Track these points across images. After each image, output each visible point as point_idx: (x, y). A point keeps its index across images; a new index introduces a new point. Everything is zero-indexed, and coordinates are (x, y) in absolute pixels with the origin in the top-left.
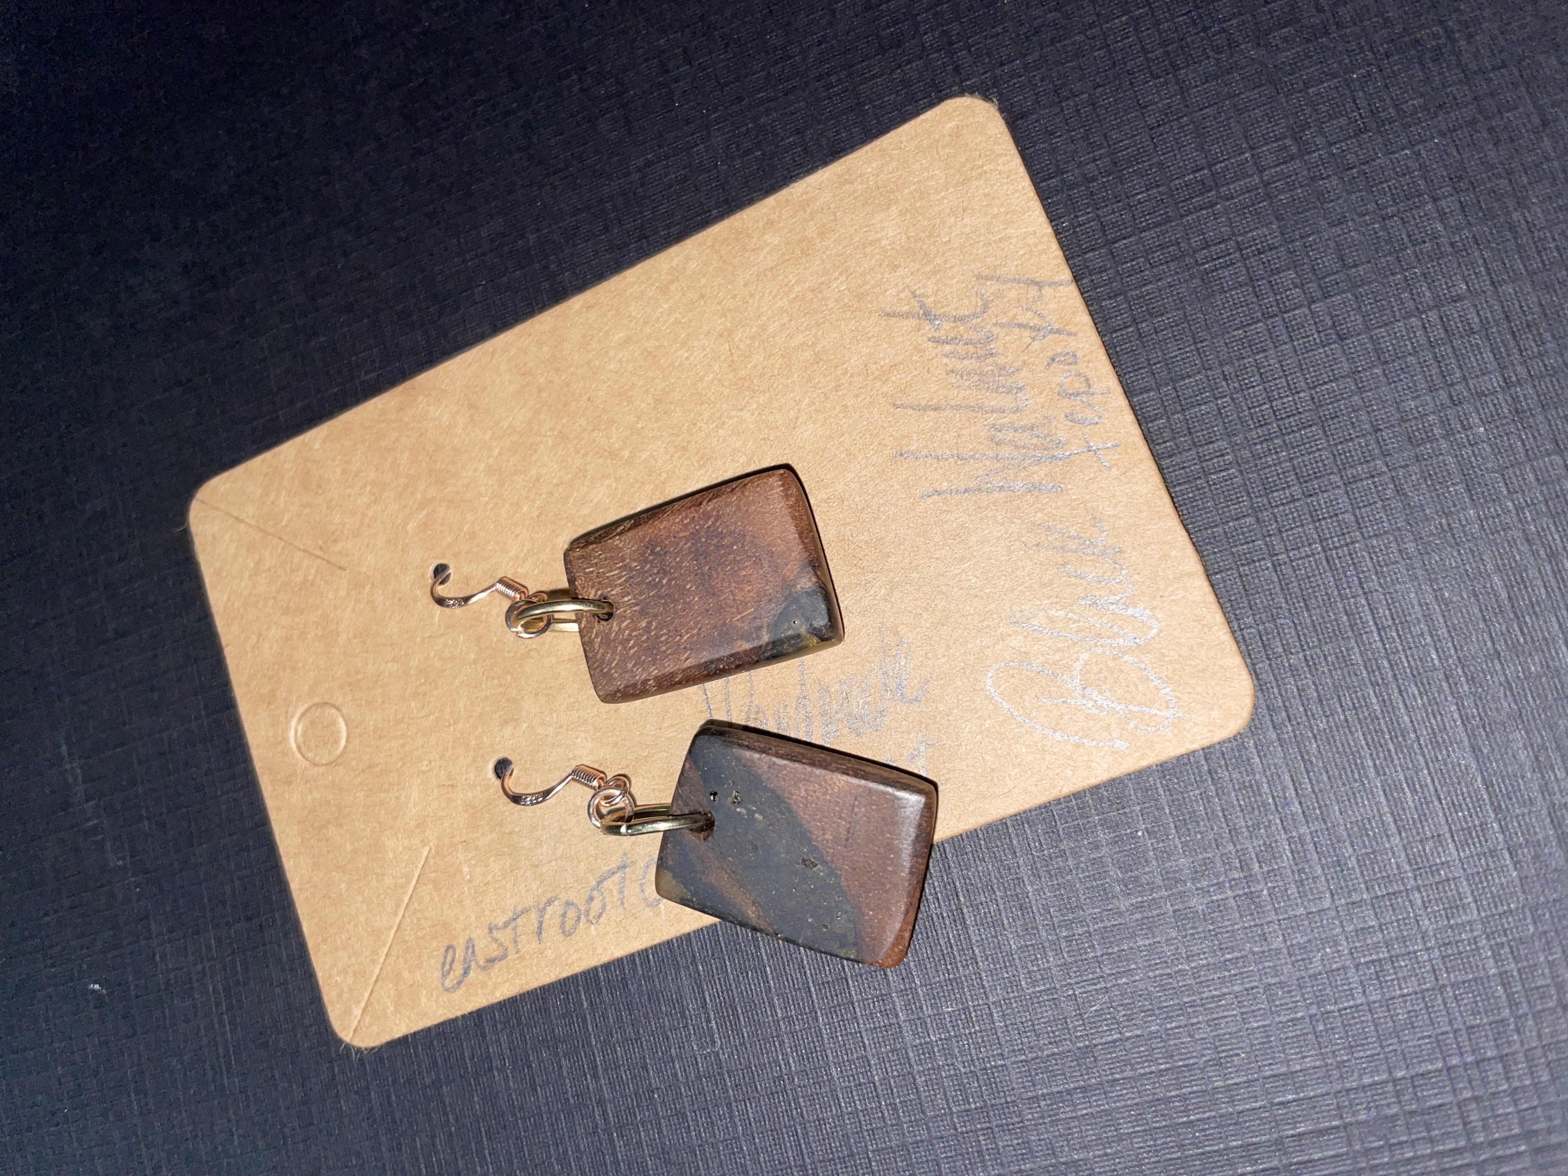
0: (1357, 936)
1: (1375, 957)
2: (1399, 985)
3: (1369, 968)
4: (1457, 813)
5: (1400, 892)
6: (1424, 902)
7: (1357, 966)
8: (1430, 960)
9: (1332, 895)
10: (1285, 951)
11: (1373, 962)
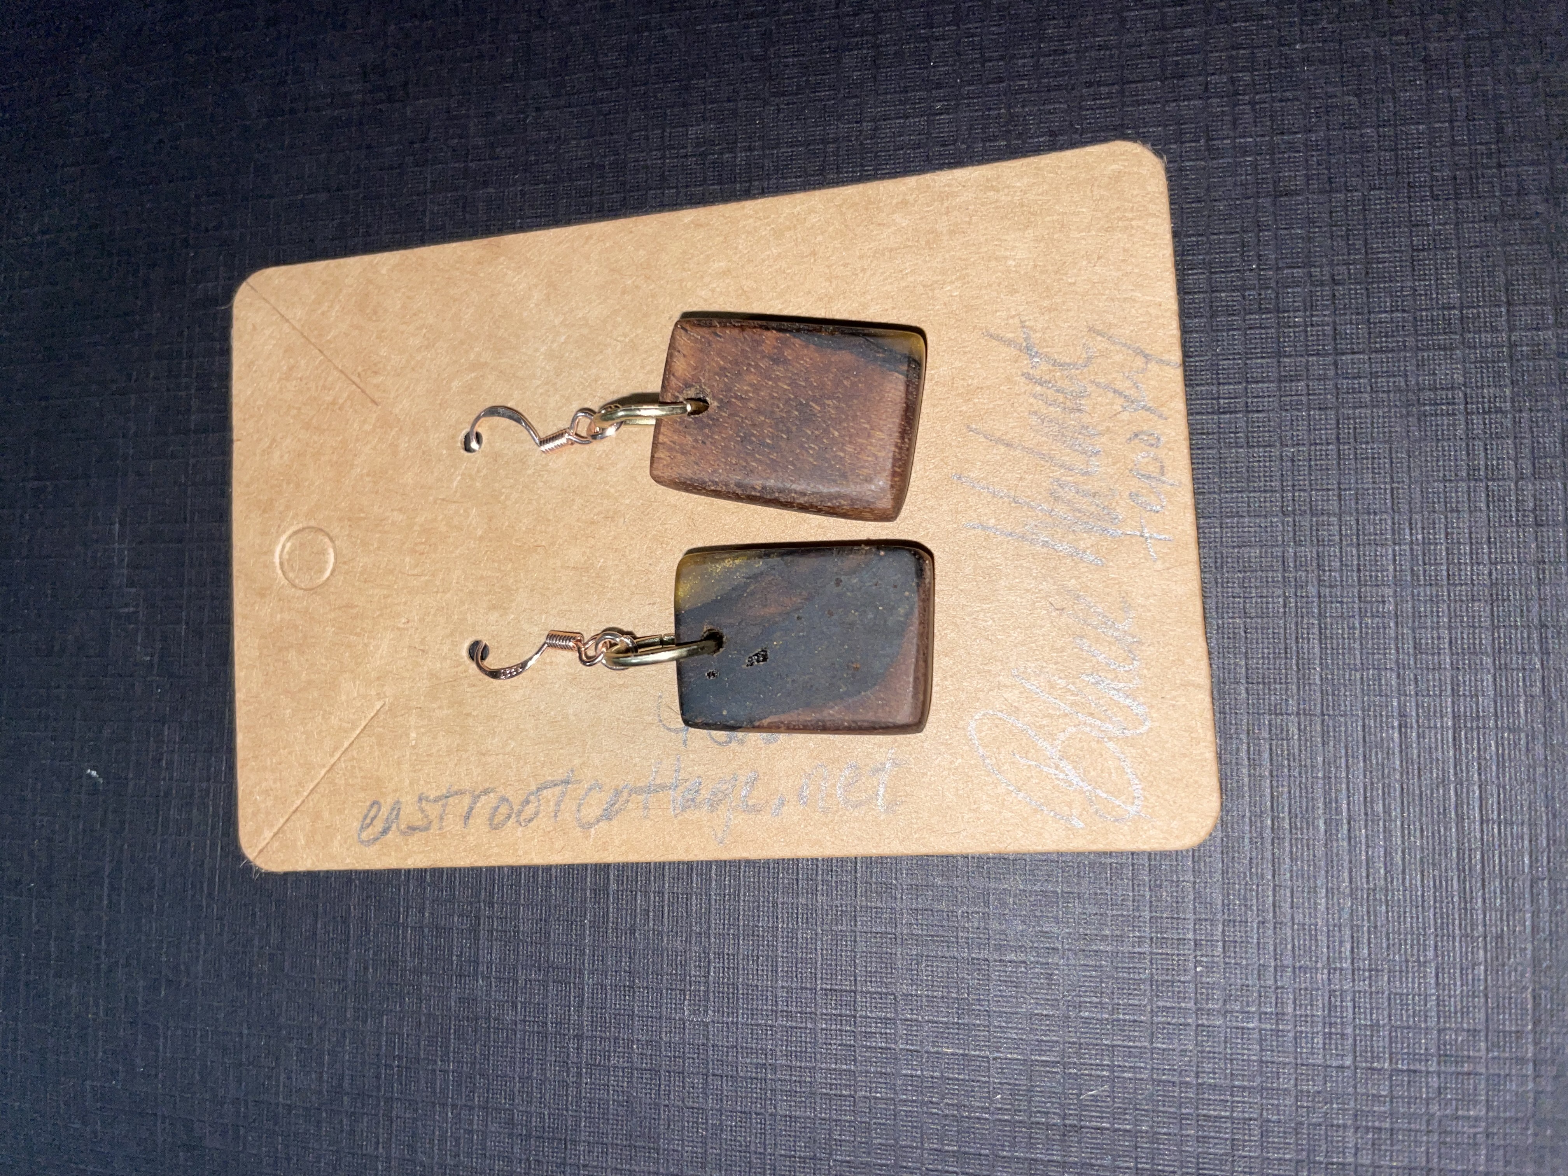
0: (1367, 1100)
1: (1377, 1124)
2: (1391, 1156)
3: (1367, 1133)
4: (1498, 1014)
5: (1421, 1072)
6: (1439, 1088)
7: (1357, 1129)
8: (1428, 1142)
9: (1355, 1057)
10: (1293, 1093)
11: (1374, 1128)
